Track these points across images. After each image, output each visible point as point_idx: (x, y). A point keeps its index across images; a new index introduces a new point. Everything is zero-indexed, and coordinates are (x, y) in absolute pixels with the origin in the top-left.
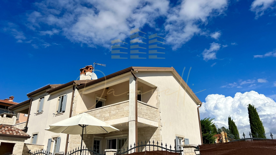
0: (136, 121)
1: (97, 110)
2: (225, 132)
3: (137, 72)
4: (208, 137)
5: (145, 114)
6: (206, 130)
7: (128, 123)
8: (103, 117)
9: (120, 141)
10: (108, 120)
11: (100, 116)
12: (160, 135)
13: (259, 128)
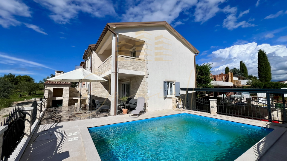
0: (116, 72)
2: (231, 72)
3: (115, 28)
4: (205, 79)
5: (129, 66)
6: (203, 74)
13: (265, 67)
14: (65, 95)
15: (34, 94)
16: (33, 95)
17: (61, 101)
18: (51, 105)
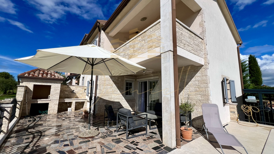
0: (175, 51)
1: (121, 49)
7: (160, 56)
8: (126, 55)
9: (151, 83)
10: (132, 57)
11: (123, 55)
12: (207, 76)
13: (257, 72)
14: (53, 95)
15: (11, 93)
16: (9, 95)
17: (46, 106)
18: (27, 111)
